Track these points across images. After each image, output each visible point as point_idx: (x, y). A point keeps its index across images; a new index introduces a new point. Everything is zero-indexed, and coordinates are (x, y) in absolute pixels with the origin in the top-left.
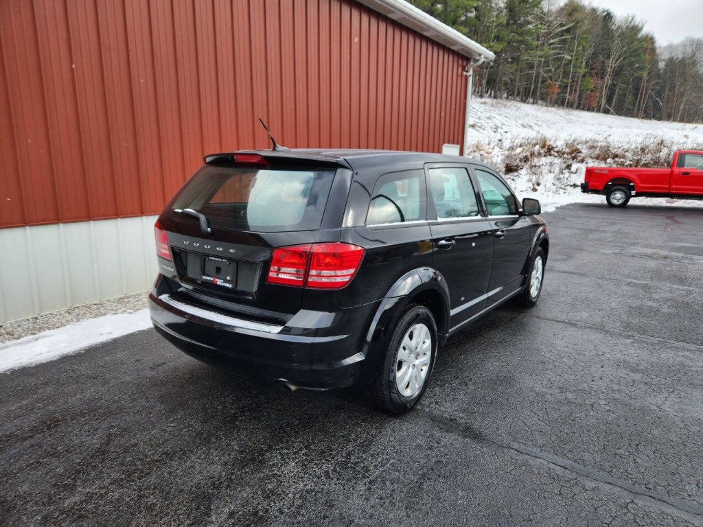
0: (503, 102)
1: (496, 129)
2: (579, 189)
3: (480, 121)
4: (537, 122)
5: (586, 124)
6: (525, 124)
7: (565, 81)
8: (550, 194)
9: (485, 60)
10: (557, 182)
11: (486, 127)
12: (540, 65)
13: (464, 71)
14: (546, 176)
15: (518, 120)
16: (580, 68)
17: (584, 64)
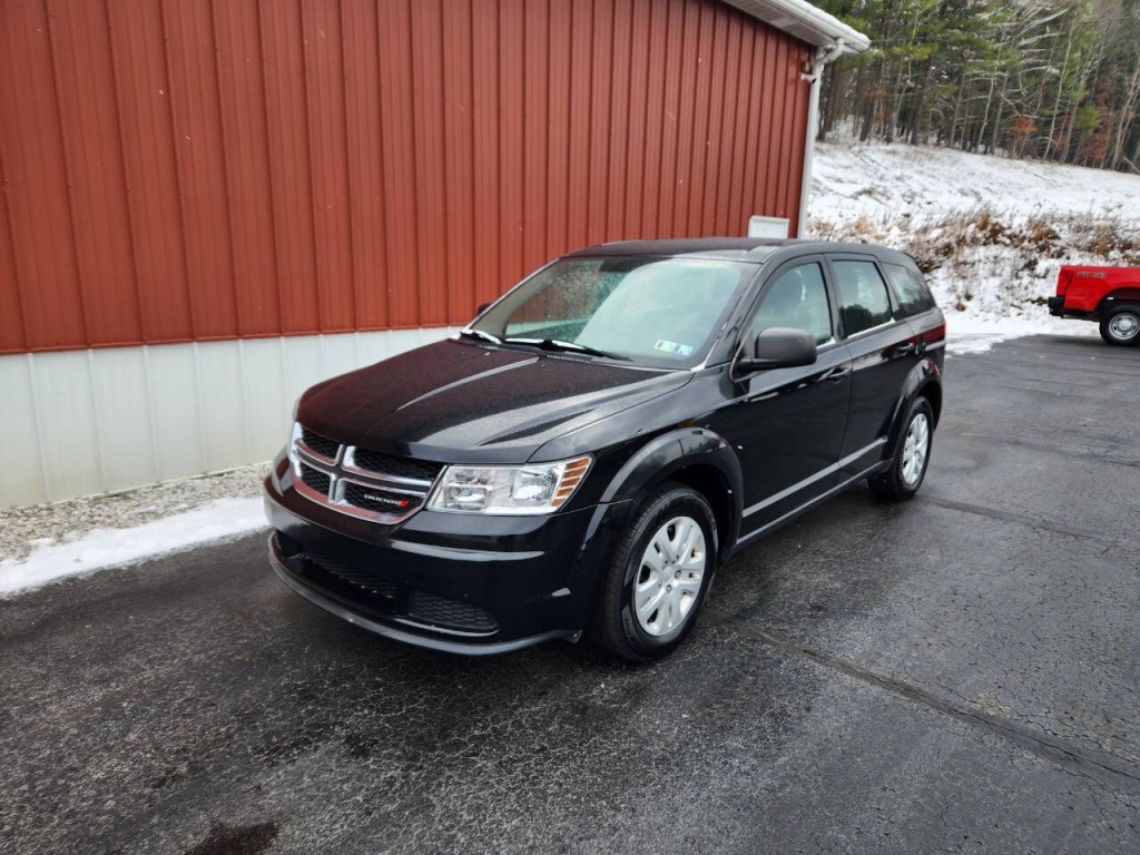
0: (930, 150)
1: (910, 197)
2: (1046, 308)
3: (883, 184)
4: (988, 186)
5: (1082, 189)
6: (967, 190)
7: (1047, 112)
8: (991, 315)
9: (848, 50)
10: (1004, 294)
11: (893, 194)
12: (1000, 84)
13: (803, 71)
14: (984, 282)
15: (954, 182)
16: (1076, 88)
17: (1083, 82)
